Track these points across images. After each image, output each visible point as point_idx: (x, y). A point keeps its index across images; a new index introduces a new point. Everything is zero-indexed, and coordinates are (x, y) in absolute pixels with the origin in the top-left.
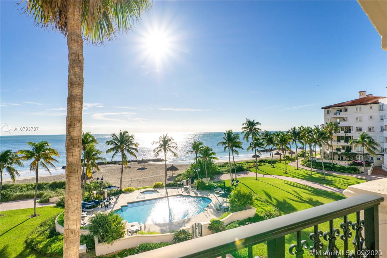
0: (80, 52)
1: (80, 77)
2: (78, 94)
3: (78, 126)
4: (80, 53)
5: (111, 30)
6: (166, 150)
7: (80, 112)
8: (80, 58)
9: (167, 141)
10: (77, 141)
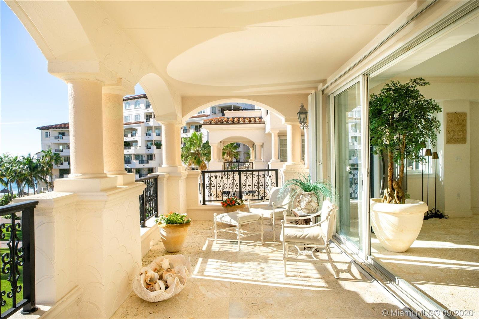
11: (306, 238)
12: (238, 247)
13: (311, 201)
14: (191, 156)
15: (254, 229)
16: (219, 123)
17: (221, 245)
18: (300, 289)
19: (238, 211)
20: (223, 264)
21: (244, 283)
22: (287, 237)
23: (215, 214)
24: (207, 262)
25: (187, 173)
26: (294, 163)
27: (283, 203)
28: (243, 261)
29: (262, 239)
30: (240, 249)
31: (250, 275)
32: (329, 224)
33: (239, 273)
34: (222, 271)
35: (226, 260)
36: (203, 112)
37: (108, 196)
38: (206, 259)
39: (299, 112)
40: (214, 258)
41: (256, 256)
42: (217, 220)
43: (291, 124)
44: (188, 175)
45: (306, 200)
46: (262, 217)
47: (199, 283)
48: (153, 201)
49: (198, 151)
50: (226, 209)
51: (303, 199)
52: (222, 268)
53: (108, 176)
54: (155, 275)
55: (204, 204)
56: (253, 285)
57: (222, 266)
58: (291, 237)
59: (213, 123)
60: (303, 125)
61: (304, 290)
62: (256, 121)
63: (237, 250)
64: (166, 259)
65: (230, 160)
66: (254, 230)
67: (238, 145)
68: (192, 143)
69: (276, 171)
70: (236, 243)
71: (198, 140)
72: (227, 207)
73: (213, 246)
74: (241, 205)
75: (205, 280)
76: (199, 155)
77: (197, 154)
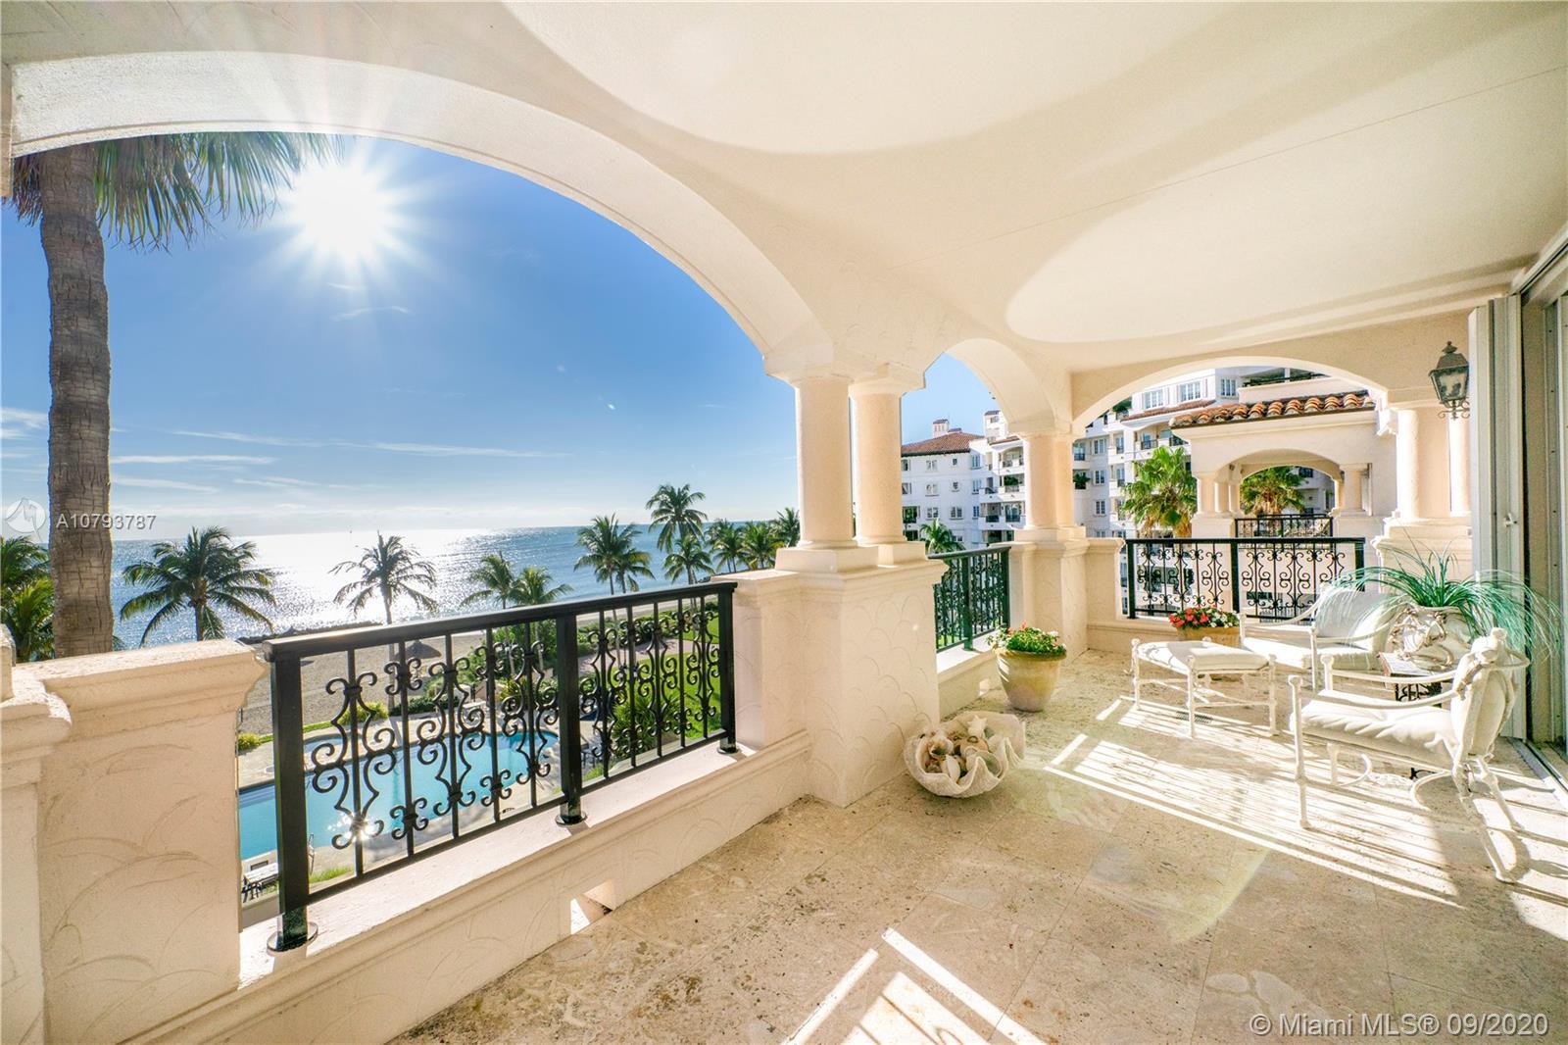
0: (96, 276)
1: (98, 351)
2: (94, 399)
3: (95, 493)
4: (96, 279)
5: (190, 205)
6: (392, 589)
7: (101, 454)
8: (97, 292)
9: (395, 559)
10: (97, 537)
11: (1378, 736)
12: (1190, 728)
13: (1444, 636)
14: (1151, 505)
15: (1265, 693)
16: (1218, 420)
17: (1150, 716)
18: (1336, 872)
19: (1206, 641)
20: (1133, 759)
21: (1164, 813)
22: (1312, 722)
23: (1134, 642)
24: (1095, 747)
25: (1088, 544)
26: (1423, 520)
27: (1358, 633)
28: (1192, 764)
29: (1271, 719)
30: (1193, 734)
31: (1192, 800)
32: (1471, 708)
33: (1164, 787)
34: (1122, 772)
35: (1143, 752)
36: (1194, 396)
37: (845, 581)
38: (1095, 740)
39: (1434, 368)
40: (1117, 742)
41: (1236, 760)
42: (1140, 656)
43: (1412, 407)
44: (1089, 548)
45: (1422, 631)
46: (1271, 663)
47: (1051, 785)
48: (996, 599)
49: (1171, 491)
50: (1182, 632)
51: (1411, 626)
52: (1126, 767)
53: (859, 545)
54: (946, 744)
55: (1133, 616)
56: (1191, 823)
57: (1127, 763)
58: (1325, 726)
59: (1201, 422)
60: (1454, 407)
61: (1349, 878)
62: (1342, 406)
63: (1188, 735)
64: (981, 718)
65: (1271, 513)
66: (1265, 696)
67: (1307, 473)
68: (1155, 473)
69: (1359, 542)
70: (1183, 716)
71: (1171, 465)
72: (1184, 629)
73: (1128, 715)
74: (1226, 626)
75: (1070, 781)
76: (1174, 499)
77: (1168, 499)
